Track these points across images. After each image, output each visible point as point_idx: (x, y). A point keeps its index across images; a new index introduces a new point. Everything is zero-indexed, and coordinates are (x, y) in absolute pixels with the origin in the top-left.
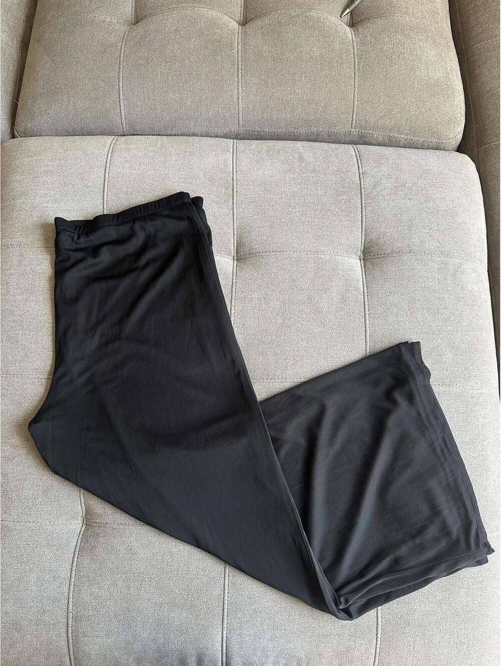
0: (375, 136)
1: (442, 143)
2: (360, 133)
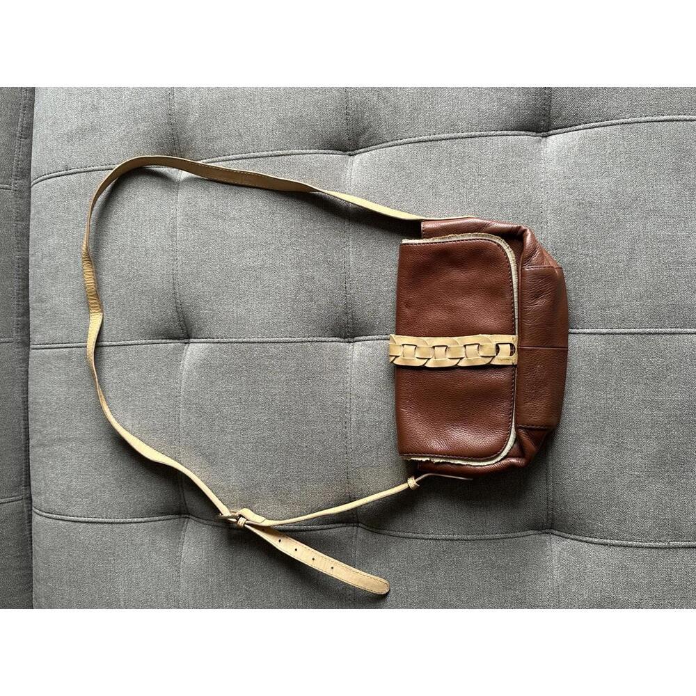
2: (18, 178)
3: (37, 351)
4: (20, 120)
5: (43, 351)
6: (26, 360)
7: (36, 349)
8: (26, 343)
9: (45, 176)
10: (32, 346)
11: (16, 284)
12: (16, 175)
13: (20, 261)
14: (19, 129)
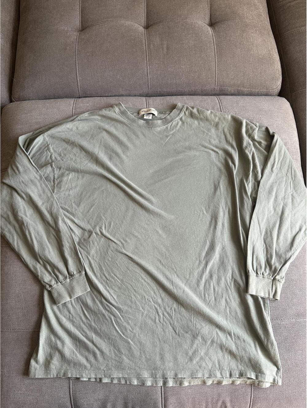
0: (229, 90)
1: (269, 92)
2: (220, 89)
3: (145, 101)
4: (245, 89)
5: (146, 104)
6: (141, 95)
7: (146, 101)
8: (148, 95)
9: (220, 103)
10: (147, 98)
11: (174, 90)
12: (221, 88)
13: (184, 91)
14: (242, 89)
